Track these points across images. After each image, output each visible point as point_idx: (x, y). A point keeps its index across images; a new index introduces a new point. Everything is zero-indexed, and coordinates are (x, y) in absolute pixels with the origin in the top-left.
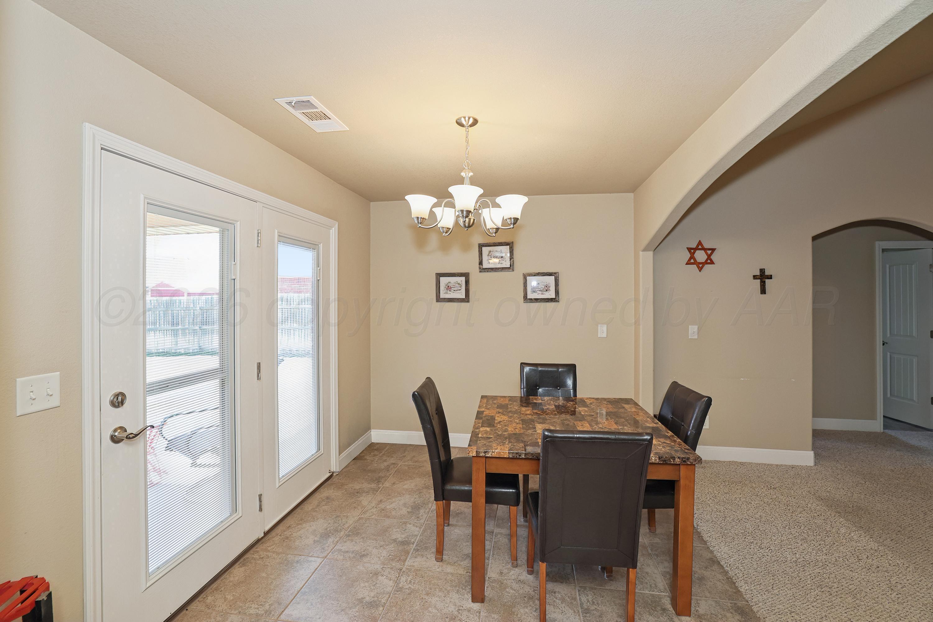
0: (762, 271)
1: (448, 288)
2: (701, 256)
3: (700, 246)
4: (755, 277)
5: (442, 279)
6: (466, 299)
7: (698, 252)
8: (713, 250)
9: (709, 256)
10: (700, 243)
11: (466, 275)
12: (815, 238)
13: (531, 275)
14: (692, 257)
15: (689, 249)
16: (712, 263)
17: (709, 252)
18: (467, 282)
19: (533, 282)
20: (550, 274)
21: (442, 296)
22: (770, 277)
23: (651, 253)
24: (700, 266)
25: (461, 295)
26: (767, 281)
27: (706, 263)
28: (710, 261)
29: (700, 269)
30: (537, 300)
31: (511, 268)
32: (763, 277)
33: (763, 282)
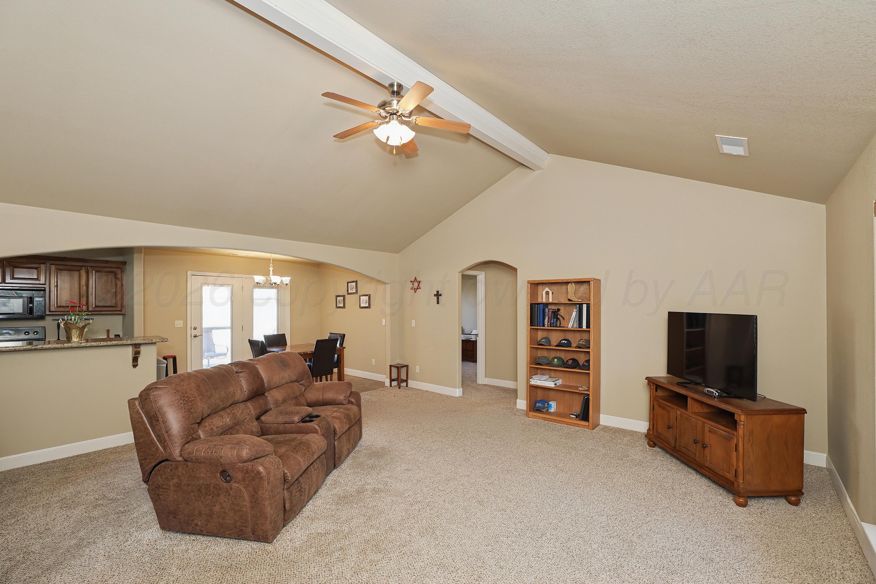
0: (438, 292)
1: (339, 302)
3: (415, 280)
4: (434, 295)
5: (337, 298)
6: (344, 307)
7: (415, 283)
8: (420, 280)
11: (344, 296)
13: (362, 296)
14: (413, 286)
15: (411, 282)
16: (420, 289)
17: (419, 283)
20: (367, 295)
21: (338, 305)
22: (441, 295)
26: (440, 297)
27: (417, 289)
29: (415, 292)
30: (363, 307)
31: (356, 292)
32: (438, 295)
33: (438, 298)
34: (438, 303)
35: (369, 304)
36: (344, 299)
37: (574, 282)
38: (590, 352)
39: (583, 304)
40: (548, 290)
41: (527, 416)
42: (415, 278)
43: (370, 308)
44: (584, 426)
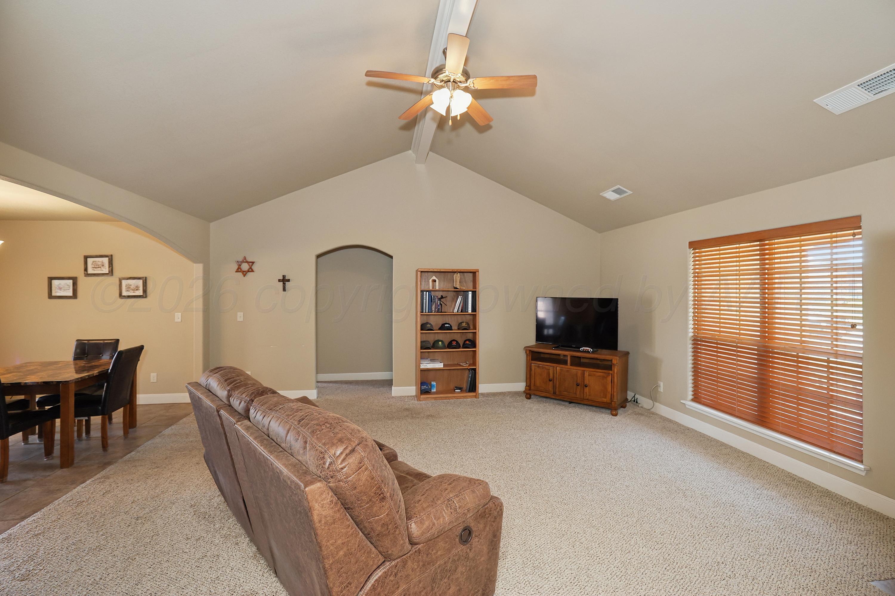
0: (284, 277)
1: (59, 288)
2: (245, 267)
3: (245, 260)
4: (279, 281)
5: (53, 281)
6: (74, 297)
8: (253, 263)
9: (250, 267)
11: (74, 279)
12: (317, 257)
13: (125, 279)
14: (239, 267)
15: (238, 262)
16: (253, 271)
17: (251, 264)
19: (126, 284)
20: (140, 278)
21: (53, 294)
22: (289, 280)
24: (245, 273)
25: (70, 293)
26: (287, 283)
27: (248, 271)
28: (251, 270)
29: (244, 275)
30: (129, 297)
31: (110, 274)
32: (284, 280)
33: (284, 284)
34: (284, 290)
35: (145, 291)
36: (75, 284)
37: (459, 272)
38: (476, 332)
39: (468, 291)
40: (434, 278)
41: (419, 399)
42: (245, 258)
43: (146, 297)
44: (471, 397)
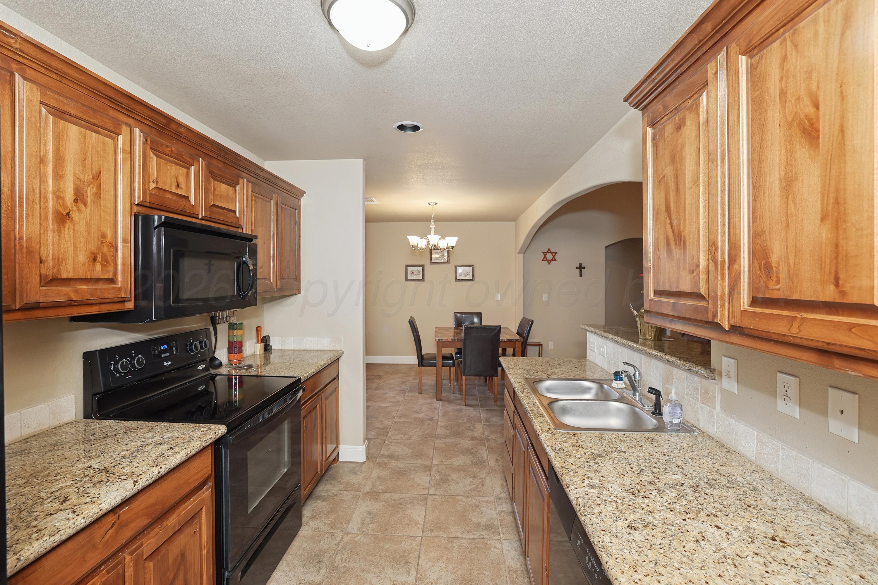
0: (580, 264)
1: (412, 273)
2: (549, 256)
3: (549, 251)
4: (577, 268)
5: (408, 268)
6: (423, 280)
7: (548, 254)
8: (556, 253)
9: (554, 257)
10: (549, 249)
11: (423, 266)
12: (606, 247)
13: (459, 266)
14: (545, 257)
15: (544, 253)
16: (555, 260)
17: (554, 254)
18: (423, 270)
19: (460, 270)
20: (470, 266)
21: (409, 278)
22: (584, 268)
23: (522, 255)
24: (549, 262)
25: (420, 277)
26: (583, 270)
27: (552, 260)
28: (554, 259)
29: (549, 263)
30: (462, 280)
31: (448, 262)
32: (581, 268)
33: (581, 271)
34: (581, 275)
35: (473, 276)
43: (474, 281)
